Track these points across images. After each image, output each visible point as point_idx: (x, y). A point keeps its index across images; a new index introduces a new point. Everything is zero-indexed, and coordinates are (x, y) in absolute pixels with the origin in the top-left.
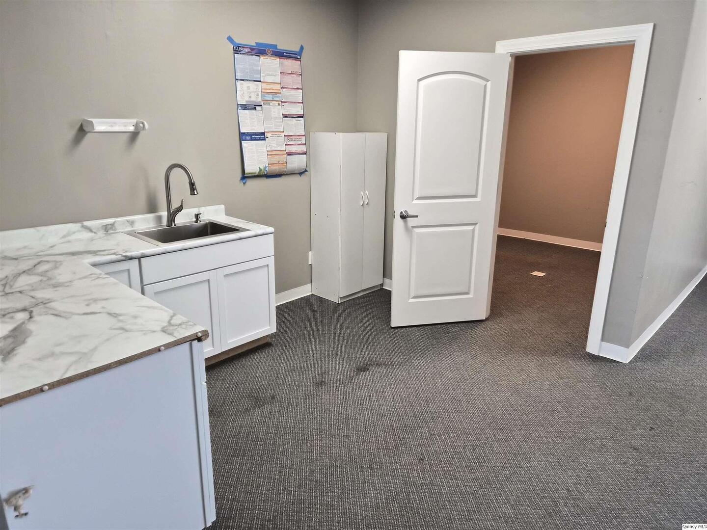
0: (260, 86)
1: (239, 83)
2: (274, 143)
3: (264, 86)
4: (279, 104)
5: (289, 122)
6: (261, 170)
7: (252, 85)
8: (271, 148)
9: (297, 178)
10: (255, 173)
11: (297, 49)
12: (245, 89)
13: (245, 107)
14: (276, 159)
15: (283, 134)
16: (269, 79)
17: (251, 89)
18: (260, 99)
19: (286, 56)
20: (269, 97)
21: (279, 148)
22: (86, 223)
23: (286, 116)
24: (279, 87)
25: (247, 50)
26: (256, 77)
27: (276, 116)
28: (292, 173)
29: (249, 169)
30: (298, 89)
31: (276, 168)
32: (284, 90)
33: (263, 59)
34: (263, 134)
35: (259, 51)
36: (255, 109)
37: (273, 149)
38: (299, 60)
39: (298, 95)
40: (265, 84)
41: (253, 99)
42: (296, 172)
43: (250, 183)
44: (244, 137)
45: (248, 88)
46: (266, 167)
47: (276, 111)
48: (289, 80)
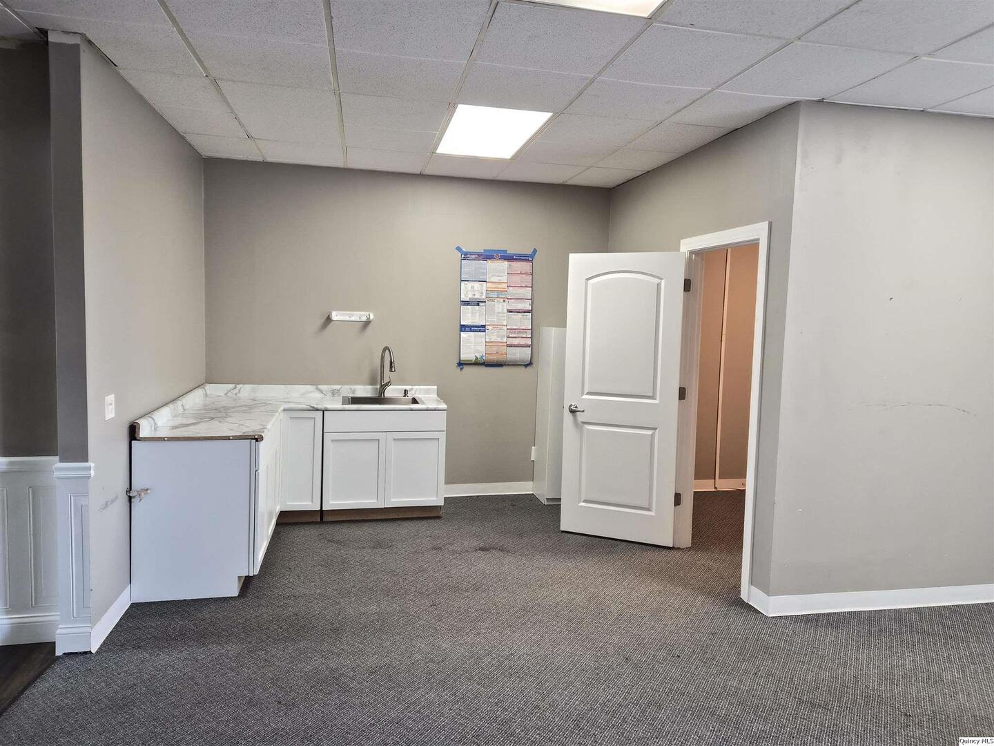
0: (485, 285)
1: (463, 283)
2: (493, 335)
3: (489, 285)
4: (504, 301)
5: (514, 317)
6: (477, 358)
7: (476, 285)
8: (490, 339)
9: (521, 371)
10: (471, 361)
11: (530, 252)
12: (470, 288)
13: (466, 303)
14: (495, 349)
15: (505, 328)
16: (493, 279)
17: (475, 289)
18: (484, 297)
19: (516, 259)
20: (494, 295)
21: (499, 340)
22: (320, 387)
23: (510, 311)
24: (505, 286)
25: (473, 256)
26: (482, 278)
27: (500, 311)
28: (514, 364)
29: (464, 357)
30: (527, 287)
31: (494, 358)
32: (511, 288)
33: (490, 264)
34: (484, 326)
35: (487, 256)
36: (478, 305)
37: (492, 340)
38: (532, 261)
39: (527, 292)
40: (491, 284)
41: (477, 296)
42: (519, 363)
43: (467, 369)
44: (463, 329)
45: (472, 287)
46: (482, 356)
47: (500, 307)
48: (517, 279)
